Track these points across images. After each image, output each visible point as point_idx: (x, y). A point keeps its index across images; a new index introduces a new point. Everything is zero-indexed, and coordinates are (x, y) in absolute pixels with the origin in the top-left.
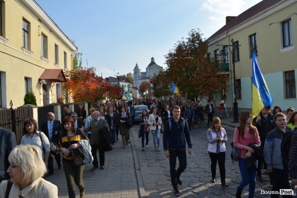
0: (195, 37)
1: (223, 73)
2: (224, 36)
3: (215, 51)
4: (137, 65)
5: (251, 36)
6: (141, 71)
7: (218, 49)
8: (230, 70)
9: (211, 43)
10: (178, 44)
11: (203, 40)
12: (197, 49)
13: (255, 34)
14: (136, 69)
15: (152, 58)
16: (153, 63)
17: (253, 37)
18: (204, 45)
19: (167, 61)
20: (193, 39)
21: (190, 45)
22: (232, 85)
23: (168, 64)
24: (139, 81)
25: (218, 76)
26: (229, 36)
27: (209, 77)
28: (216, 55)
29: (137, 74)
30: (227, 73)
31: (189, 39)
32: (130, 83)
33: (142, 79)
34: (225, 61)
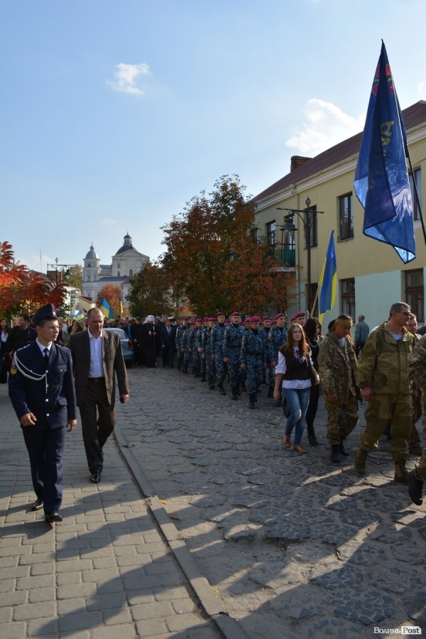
0: (229, 193)
1: (283, 269)
2: (289, 194)
3: (268, 225)
4: (92, 248)
5: (341, 198)
6: (101, 263)
7: (274, 221)
8: (297, 263)
9: (260, 207)
10: (192, 204)
11: (246, 200)
12: (231, 217)
13: (349, 195)
14: (90, 256)
15: (127, 237)
16: (127, 247)
17: (346, 199)
18: (246, 211)
19: (168, 239)
20: (225, 195)
21: (219, 207)
22: (299, 294)
23: (168, 244)
24: (95, 284)
25: (274, 275)
26: (298, 194)
27: (256, 275)
28: (269, 233)
29: (92, 269)
30: (291, 269)
31: (217, 195)
32: (75, 286)
33: (102, 280)
34: (287, 244)
